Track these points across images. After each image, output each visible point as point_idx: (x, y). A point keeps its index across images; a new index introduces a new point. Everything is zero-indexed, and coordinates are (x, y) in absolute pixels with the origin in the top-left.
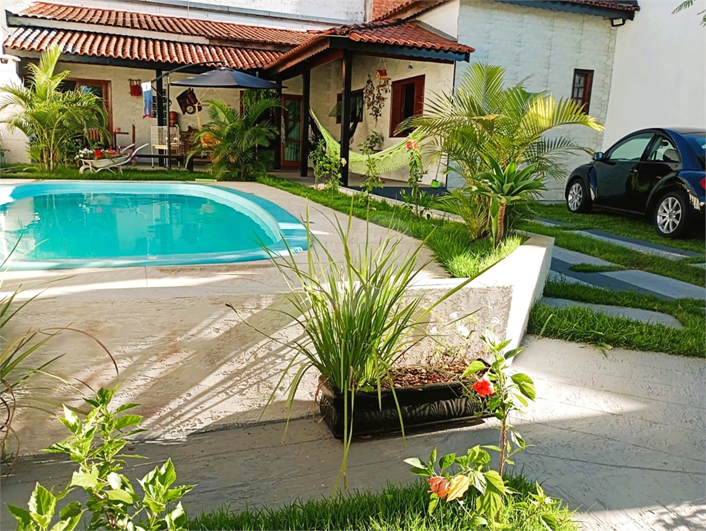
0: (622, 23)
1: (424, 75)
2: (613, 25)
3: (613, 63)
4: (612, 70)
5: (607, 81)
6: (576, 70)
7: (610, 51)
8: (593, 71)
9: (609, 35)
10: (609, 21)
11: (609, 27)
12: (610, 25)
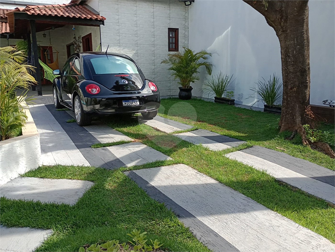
0: (190, 4)
1: (91, 33)
2: (186, 5)
3: (188, 25)
4: (188, 28)
5: (186, 33)
6: (169, 28)
7: (186, 19)
8: (178, 29)
9: (184, 10)
10: (184, 3)
11: (184, 6)
12: (185, 5)
